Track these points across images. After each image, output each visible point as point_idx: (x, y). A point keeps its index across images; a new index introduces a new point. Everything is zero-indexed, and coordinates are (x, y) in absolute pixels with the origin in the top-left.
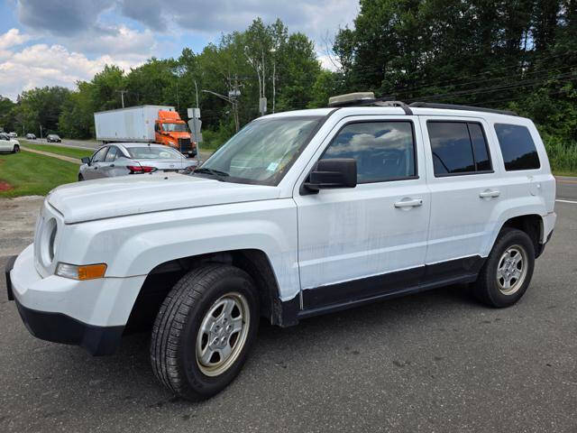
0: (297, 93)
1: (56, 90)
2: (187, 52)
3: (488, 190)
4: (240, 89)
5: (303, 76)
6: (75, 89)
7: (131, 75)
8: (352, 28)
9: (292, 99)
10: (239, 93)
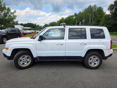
0: (98, 20)
1: (54, 22)
2: (75, 14)
3: (83, 43)
4: (85, 20)
5: (100, 16)
6: (56, 22)
7: (65, 19)
8: (113, 4)
9: (96, 21)
10: (84, 21)
